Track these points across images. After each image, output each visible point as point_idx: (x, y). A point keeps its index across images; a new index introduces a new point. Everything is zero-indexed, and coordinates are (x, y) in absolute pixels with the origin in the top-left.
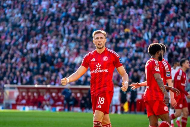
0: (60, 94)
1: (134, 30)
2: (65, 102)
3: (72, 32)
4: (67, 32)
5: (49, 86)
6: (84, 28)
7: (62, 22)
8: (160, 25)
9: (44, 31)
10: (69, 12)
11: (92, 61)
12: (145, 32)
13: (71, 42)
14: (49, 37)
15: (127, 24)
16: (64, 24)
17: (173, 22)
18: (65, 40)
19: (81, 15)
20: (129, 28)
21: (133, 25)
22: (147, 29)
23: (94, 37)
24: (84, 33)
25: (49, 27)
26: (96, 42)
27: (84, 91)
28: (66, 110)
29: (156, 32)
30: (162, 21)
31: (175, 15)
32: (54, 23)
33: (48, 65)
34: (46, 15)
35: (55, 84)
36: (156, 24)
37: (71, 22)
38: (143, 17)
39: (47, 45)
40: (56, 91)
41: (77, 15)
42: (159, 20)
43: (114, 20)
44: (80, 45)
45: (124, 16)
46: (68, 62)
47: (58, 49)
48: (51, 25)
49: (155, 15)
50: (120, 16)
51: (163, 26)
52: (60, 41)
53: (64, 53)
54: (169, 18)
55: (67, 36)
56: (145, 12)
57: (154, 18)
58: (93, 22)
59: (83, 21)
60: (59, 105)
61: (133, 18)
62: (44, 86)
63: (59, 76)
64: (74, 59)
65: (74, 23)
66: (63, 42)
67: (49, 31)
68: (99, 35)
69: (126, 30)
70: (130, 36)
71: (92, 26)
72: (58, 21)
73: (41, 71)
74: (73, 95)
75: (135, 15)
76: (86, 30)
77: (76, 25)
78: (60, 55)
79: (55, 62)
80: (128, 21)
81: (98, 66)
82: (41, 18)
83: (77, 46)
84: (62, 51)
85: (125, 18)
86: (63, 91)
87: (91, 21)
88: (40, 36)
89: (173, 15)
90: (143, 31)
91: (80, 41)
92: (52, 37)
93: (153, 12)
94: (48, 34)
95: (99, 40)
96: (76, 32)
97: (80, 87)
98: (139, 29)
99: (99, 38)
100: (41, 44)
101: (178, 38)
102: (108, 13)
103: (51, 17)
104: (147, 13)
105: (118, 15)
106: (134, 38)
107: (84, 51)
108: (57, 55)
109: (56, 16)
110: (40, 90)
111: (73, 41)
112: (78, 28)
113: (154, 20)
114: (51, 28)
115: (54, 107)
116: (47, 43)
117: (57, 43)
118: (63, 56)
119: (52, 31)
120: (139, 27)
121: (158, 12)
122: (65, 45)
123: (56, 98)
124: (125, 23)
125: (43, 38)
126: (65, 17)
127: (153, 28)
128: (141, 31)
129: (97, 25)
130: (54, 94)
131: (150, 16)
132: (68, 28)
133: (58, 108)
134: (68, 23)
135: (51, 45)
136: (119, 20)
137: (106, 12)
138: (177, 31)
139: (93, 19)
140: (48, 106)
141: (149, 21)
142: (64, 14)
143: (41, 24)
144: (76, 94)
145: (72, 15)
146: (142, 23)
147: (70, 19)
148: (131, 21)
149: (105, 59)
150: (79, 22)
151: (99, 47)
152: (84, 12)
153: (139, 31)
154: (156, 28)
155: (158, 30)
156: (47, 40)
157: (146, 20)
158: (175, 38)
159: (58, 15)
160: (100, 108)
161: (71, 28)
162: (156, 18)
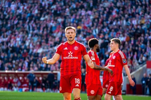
0: (25, 78)
1: (85, 27)
2: (30, 84)
3: (36, 28)
4: (31, 28)
5: (17, 72)
6: (45, 25)
7: (28, 21)
8: (105, 23)
9: (13, 28)
10: (33, 13)
11: (64, 49)
12: (93, 29)
13: (34, 36)
14: (17, 33)
15: (80, 23)
16: (29, 23)
17: (116, 21)
18: (30, 35)
19: (43, 15)
20: (81, 25)
21: (84, 24)
22: (94, 27)
23: (66, 32)
24: (45, 29)
25: (17, 25)
26: (68, 36)
27: (45, 76)
28: (31, 90)
29: (102, 29)
30: (107, 20)
31: (117, 16)
32: (21, 22)
33: (16, 55)
34: (15, 15)
35: (21, 70)
36: (102, 23)
37: (35, 21)
38: (91, 17)
39: (15, 39)
40: (23, 75)
41: (39, 15)
42: (105, 19)
43: (69, 20)
44: (42, 39)
45: (77, 16)
46: (32, 52)
47: (24, 42)
48: (18, 23)
49: (101, 16)
50: (74, 16)
51: (108, 24)
52: (26, 36)
53: (29, 46)
54: (112, 18)
55: (31, 32)
56: (93, 14)
57: (101, 18)
58: (52, 21)
59: (44, 20)
60: (25, 87)
61: (84, 17)
62: (13, 72)
63: (25, 63)
64: (37, 50)
65: (37, 22)
66: (28, 36)
67: (17, 28)
68: (70, 31)
69: (79, 27)
70: (82, 32)
71: (51, 24)
72: (24, 20)
73: (10, 60)
74: (36, 78)
75: (85, 15)
76: (47, 27)
77: (39, 23)
78: (26, 47)
79: (22, 52)
80: (80, 20)
81: (70, 53)
82: (11, 18)
83: (40, 40)
84: (27, 44)
85: (78, 18)
86: (28, 75)
87: (50, 20)
88: (10, 32)
89: (115, 15)
90: (92, 28)
91: (41, 36)
92: (19, 33)
93: (99, 13)
94: (16, 31)
95: (70, 34)
96: (39, 29)
97: (42, 72)
98: (89, 26)
99: (70, 33)
100: (11, 38)
101: (120, 34)
102: (64, 14)
103: (19, 17)
104: (95, 14)
105: (72, 15)
106: (85, 33)
107: (45, 44)
108: (23, 47)
109: (22, 16)
110: (10, 75)
111: (36, 36)
112: (40, 26)
113: (100, 20)
114: (18, 26)
115: (21, 88)
116: (16, 37)
117: (23, 37)
118: (28, 47)
119: (19, 28)
120: (89, 25)
121: (103, 13)
122: (30, 39)
123: (23, 81)
124: (78, 22)
125: (12, 34)
126: (30, 17)
127: (100, 26)
128: (90, 28)
129: (55, 23)
130: (21, 78)
131: (97, 17)
132: (32, 26)
133: (24, 89)
134: (32, 22)
135: (18, 39)
136: (73, 20)
137: (62, 13)
138: (118, 28)
139: (52, 18)
140: (16, 87)
141: (96, 20)
142: (29, 15)
143: (11, 22)
144: (39, 78)
145: (35, 15)
146: (91, 22)
147: (34, 19)
148: (83, 20)
149: (76, 48)
150: (41, 21)
151: (70, 40)
152: (45, 13)
153: (88, 28)
154: (102, 25)
155: (103, 27)
156: (15, 35)
157: (94, 20)
158: (117, 34)
159: (24, 16)
160: (78, 87)
161: (34, 25)
162: (102, 18)
